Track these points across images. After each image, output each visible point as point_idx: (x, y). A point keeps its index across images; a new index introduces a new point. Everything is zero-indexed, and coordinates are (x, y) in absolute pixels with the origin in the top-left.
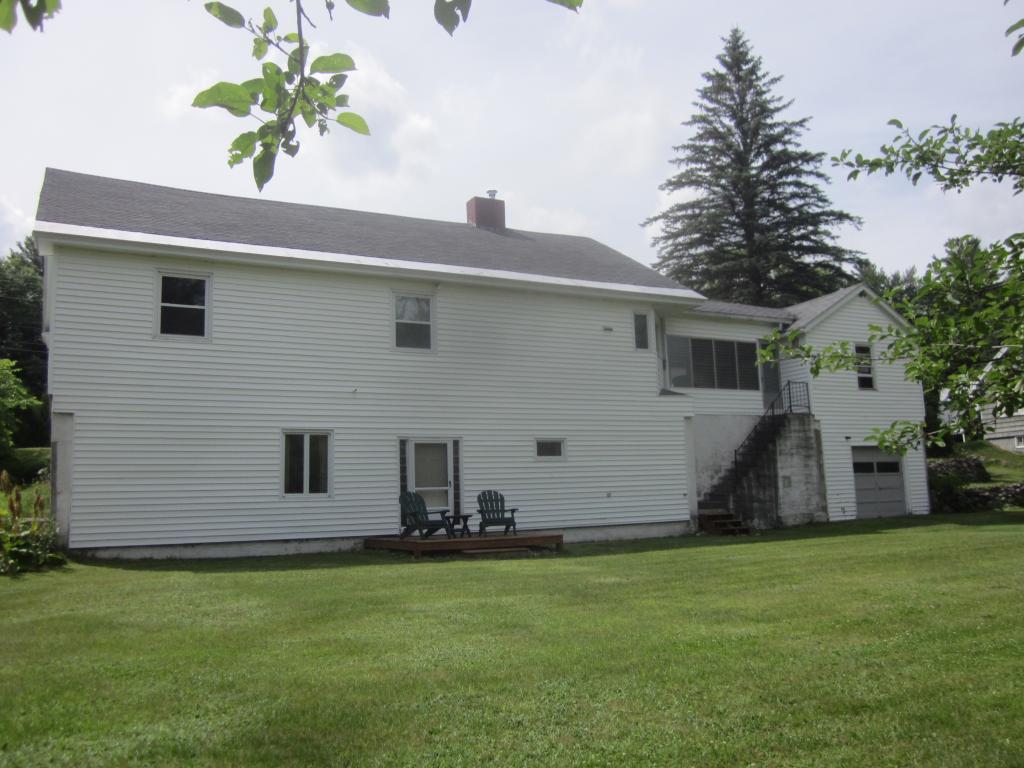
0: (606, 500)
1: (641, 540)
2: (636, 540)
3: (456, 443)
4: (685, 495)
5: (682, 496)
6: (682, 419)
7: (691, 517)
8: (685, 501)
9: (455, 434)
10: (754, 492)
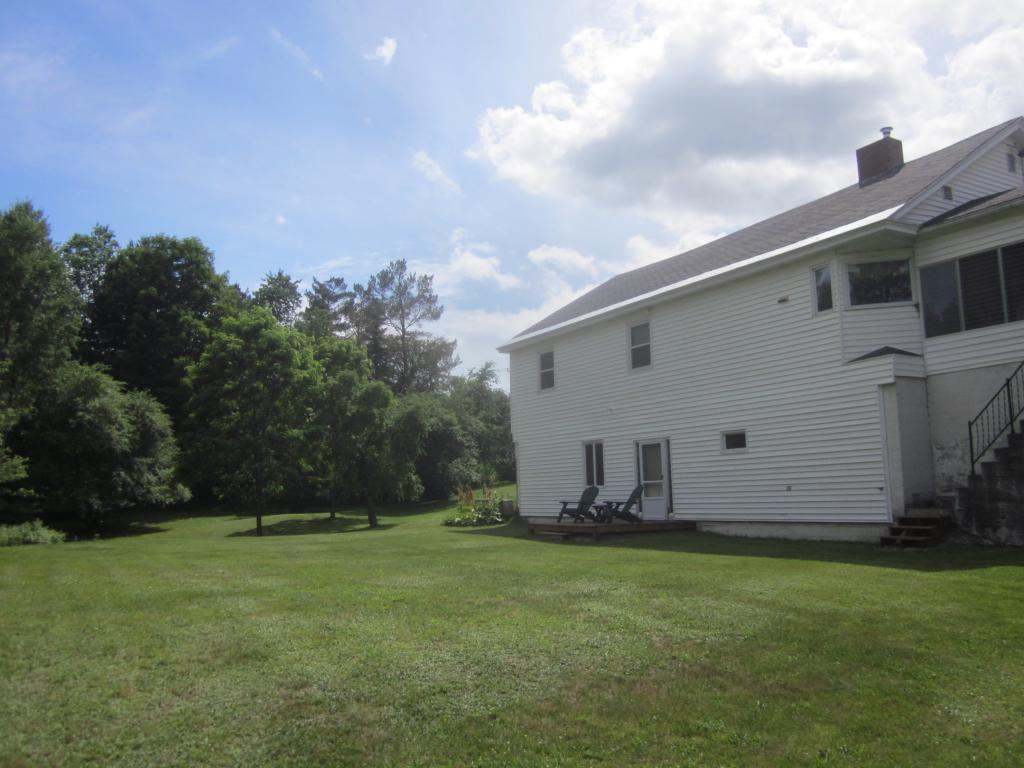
0: (786, 493)
1: (828, 542)
2: (822, 541)
3: (668, 442)
4: (881, 489)
5: (879, 492)
6: (875, 388)
7: (894, 519)
8: (882, 498)
9: (665, 434)
10: (999, 486)
